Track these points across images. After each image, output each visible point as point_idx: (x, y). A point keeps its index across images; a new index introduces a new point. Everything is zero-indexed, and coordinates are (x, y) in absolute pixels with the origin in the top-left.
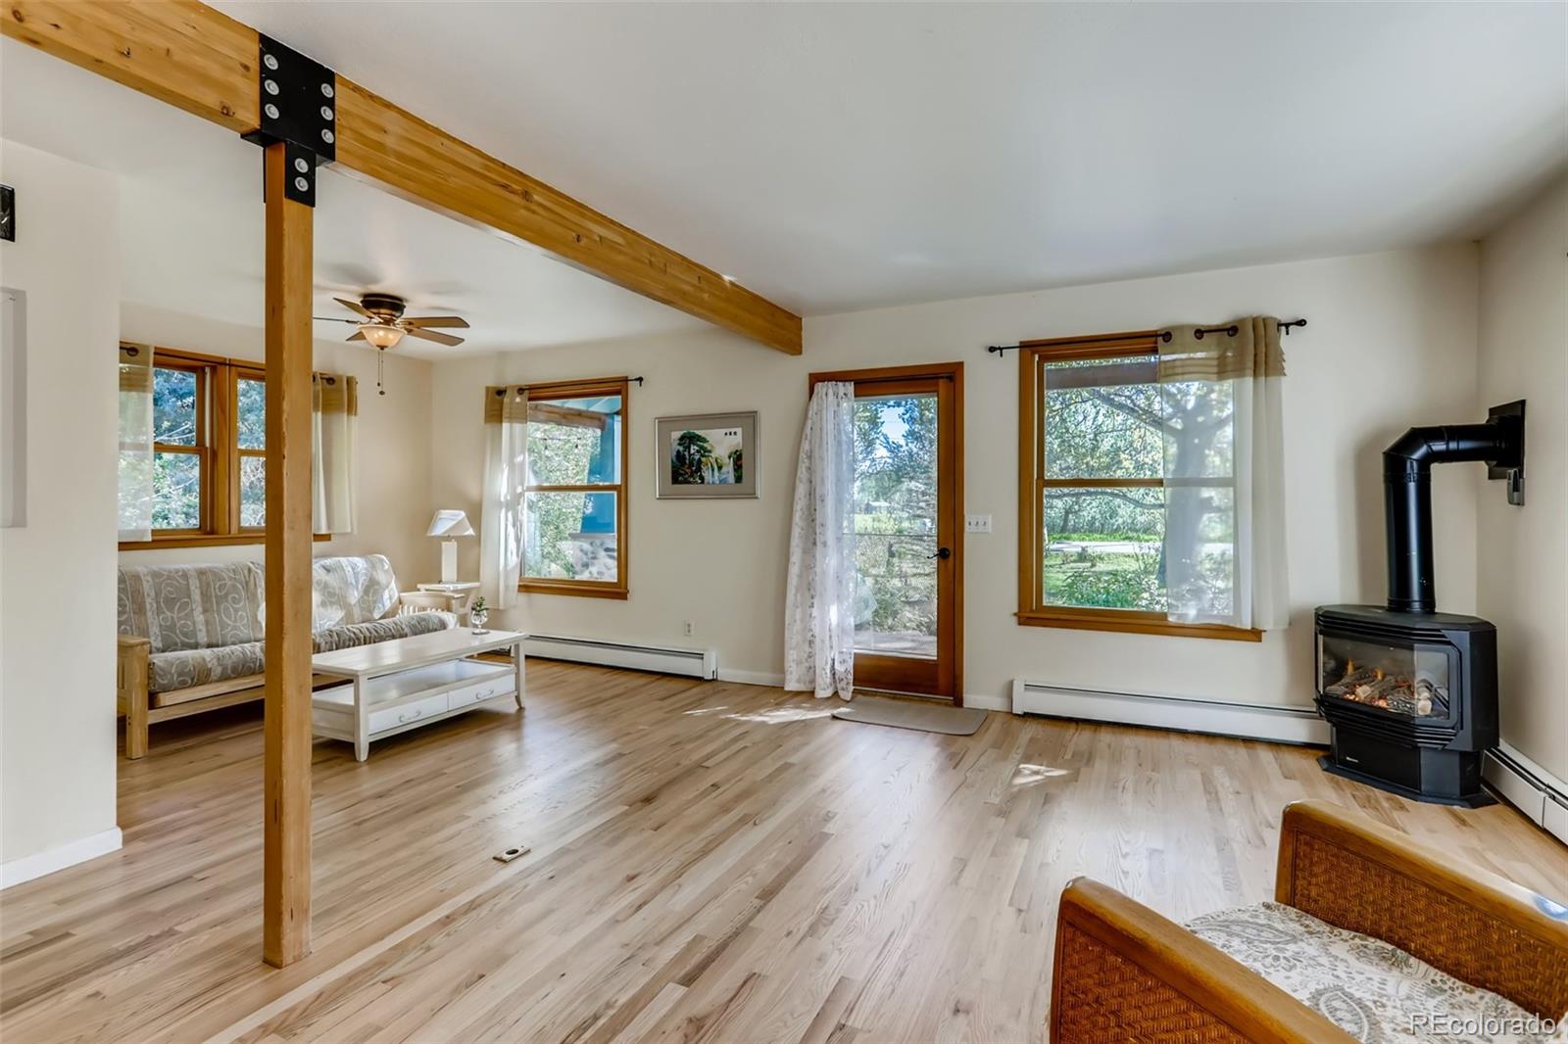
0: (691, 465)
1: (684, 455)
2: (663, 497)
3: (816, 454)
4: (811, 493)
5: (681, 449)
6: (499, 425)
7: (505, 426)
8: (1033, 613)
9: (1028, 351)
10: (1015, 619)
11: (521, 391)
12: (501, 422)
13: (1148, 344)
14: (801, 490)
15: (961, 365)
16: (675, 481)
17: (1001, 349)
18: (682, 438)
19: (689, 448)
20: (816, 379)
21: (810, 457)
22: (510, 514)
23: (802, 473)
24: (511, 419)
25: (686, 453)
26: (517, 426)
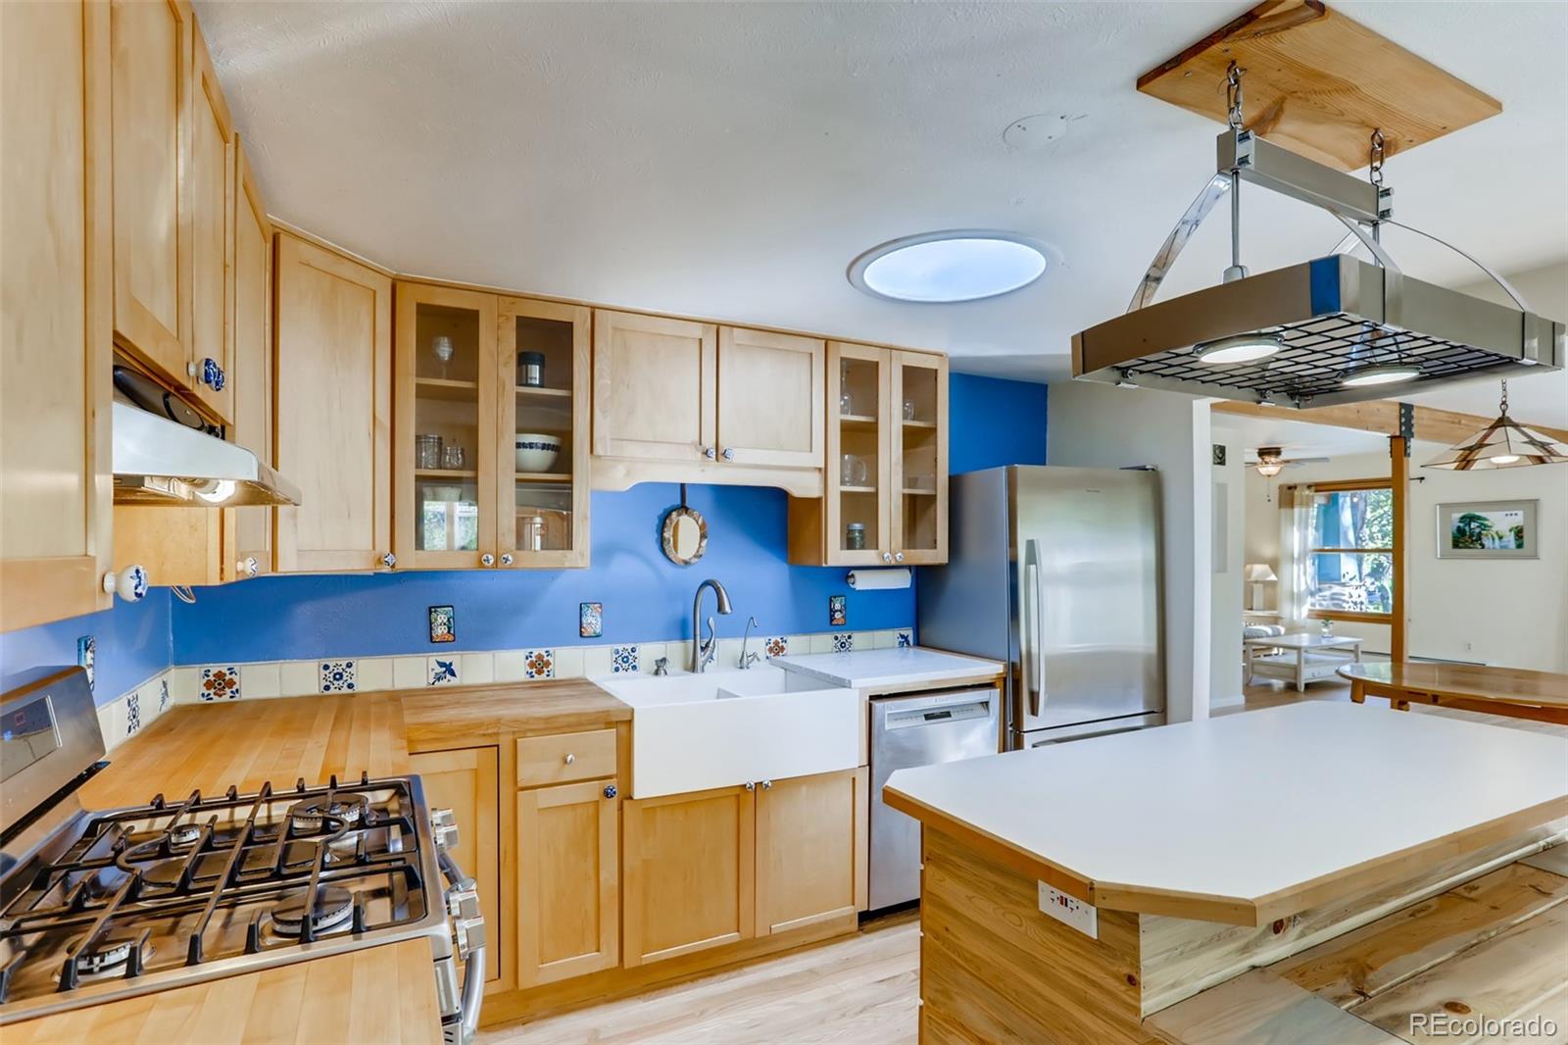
0: (1471, 536)
1: (1464, 530)
2: (1443, 557)
5: (1462, 525)
6: (1289, 510)
7: (1296, 510)
11: (1309, 487)
12: (1292, 507)
16: (1456, 545)
18: (1463, 518)
19: (1470, 525)
22: (1302, 566)
24: (1301, 504)
25: (1467, 528)
26: (1304, 510)
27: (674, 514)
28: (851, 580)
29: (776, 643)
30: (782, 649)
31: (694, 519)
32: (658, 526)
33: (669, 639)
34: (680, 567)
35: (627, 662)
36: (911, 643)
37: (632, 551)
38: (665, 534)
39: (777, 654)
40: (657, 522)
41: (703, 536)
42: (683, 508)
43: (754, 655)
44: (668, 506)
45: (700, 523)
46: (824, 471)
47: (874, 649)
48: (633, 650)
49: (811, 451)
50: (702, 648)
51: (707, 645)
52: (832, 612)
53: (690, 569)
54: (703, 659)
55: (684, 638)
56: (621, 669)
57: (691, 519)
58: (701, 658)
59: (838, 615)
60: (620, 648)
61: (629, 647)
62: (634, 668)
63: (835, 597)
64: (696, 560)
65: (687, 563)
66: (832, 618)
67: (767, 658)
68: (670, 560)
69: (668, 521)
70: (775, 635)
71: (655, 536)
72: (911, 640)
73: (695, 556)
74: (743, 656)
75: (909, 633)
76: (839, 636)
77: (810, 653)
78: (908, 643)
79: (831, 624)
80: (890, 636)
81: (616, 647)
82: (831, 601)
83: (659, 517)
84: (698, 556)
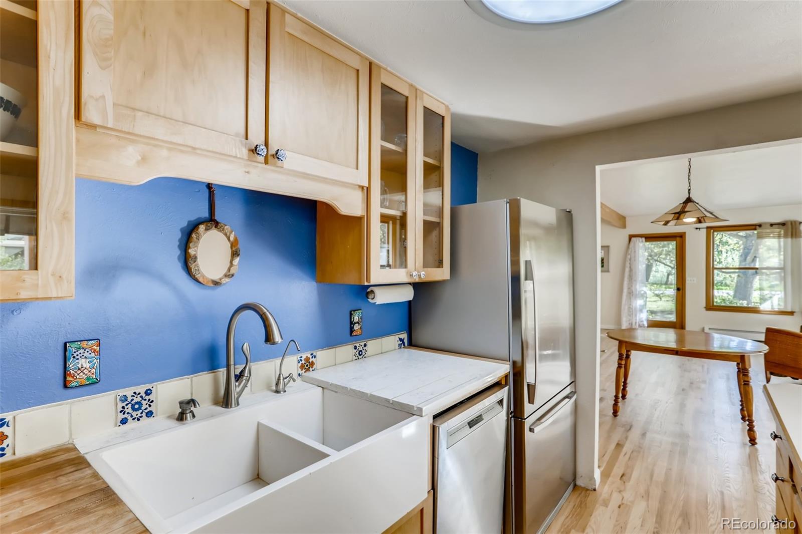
3: (633, 259)
4: (631, 270)
8: (711, 306)
9: (709, 229)
10: (704, 309)
13: (754, 227)
14: (627, 270)
15: (685, 233)
17: (699, 228)
20: (631, 237)
21: (630, 260)
23: (628, 265)
27: (202, 228)
28: (371, 296)
29: (307, 359)
30: (312, 364)
31: (226, 234)
32: (180, 241)
33: (195, 371)
34: (209, 287)
35: (139, 408)
36: (406, 345)
37: (144, 270)
38: (190, 251)
39: (308, 370)
40: (179, 235)
41: (235, 254)
42: (212, 221)
43: (290, 376)
44: (193, 217)
45: (232, 239)
46: (367, 191)
47: (382, 353)
48: (148, 392)
49: (357, 169)
50: (236, 376)
51: (242, 372)
52: (352, 324)
53: (219, 290)
54: (238, 389)
55: (213, 367)
56: (130, 419)
57: (221, 235)
58: (235, 388)
59: (356, 327)
60: (129, 392)
61: (142, 389)
62: (150, 414)
63: (354, 311)
64: (227, 280)
65: (216, 283)
66: (352, 330)
67: (299, 374)
68: (197, 281)
69: (194, 235)
70: (306, 351)
71: (177, 252)
72: (406, 341)
73: (226, 276)
74: (279, 379)
75: (404, 336)
76: (358, 345)
77: (335, 365)
78: (404, 345)
79: (351, 335)
80: (392, 341)
81: (122, 392)
82: (351, 314)
83: (182, 230)
84: (229, 275)
